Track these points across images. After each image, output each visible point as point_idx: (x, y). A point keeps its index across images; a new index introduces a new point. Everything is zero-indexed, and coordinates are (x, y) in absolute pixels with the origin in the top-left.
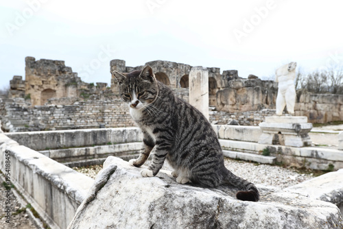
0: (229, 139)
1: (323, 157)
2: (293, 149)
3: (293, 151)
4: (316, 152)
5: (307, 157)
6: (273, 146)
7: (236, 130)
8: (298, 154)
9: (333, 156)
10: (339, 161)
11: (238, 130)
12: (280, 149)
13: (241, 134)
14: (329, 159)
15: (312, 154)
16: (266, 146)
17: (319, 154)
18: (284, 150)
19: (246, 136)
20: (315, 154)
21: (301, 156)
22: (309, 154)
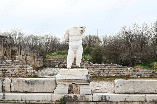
0: (16, 92)
1: (109, 100)
2: (87, 96)
3: (87, 98)
4: (105, 97)
5: (98, 101)
6: (69, 95)
7: (26, 82)
8: (91, 99)
9: (116, 98)
10: (120, 102)
11: (28, 83)
12: (75, 97)
13: (31, 86)
14: (113, 101)
15: (102, 99)
16: (63, 95)
17: (107, 98)
18: (79, 98)
19: (37, 88)
20: (104, 98)
21: (93, 101)
22: (100, 99)
